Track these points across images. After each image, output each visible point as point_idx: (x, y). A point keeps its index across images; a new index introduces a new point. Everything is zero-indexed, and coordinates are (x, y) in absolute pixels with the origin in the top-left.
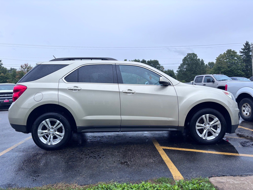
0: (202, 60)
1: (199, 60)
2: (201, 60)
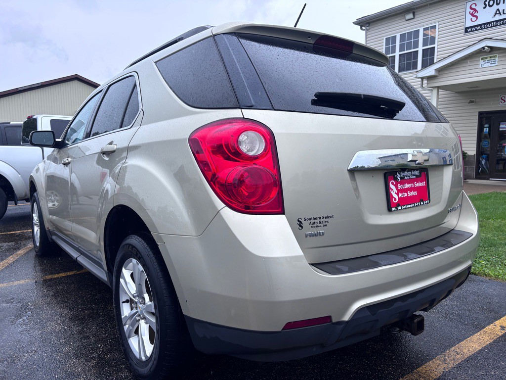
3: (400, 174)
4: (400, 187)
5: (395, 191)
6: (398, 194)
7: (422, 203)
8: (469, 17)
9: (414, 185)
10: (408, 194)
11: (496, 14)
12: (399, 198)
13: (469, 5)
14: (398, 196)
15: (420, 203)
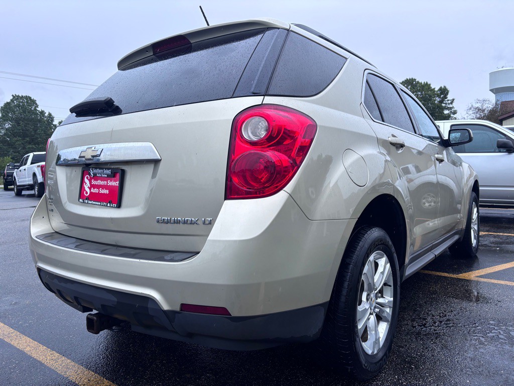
0: (50, 114)
1: (42, 113)
2: (46, 115)
3: (93, 171)
4: (94, 182)
5: (89, 185)
6: (90, 189)
7: (109, 205)
9: (107, 183)
10: (99, 191)
12: (90, 192)
14: (90, 190)
15: (107, 204)
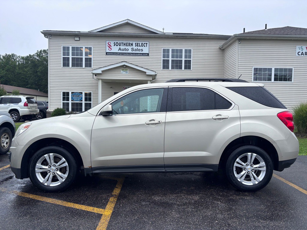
8: (108, 48)
11: (119, 50)
13: (107, 42)
